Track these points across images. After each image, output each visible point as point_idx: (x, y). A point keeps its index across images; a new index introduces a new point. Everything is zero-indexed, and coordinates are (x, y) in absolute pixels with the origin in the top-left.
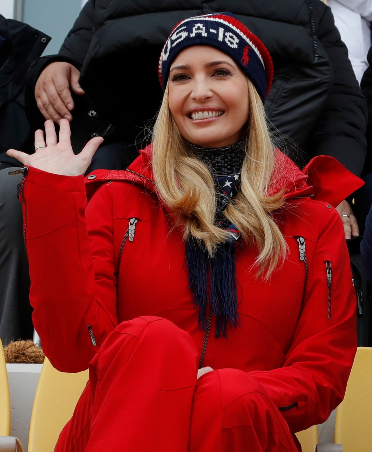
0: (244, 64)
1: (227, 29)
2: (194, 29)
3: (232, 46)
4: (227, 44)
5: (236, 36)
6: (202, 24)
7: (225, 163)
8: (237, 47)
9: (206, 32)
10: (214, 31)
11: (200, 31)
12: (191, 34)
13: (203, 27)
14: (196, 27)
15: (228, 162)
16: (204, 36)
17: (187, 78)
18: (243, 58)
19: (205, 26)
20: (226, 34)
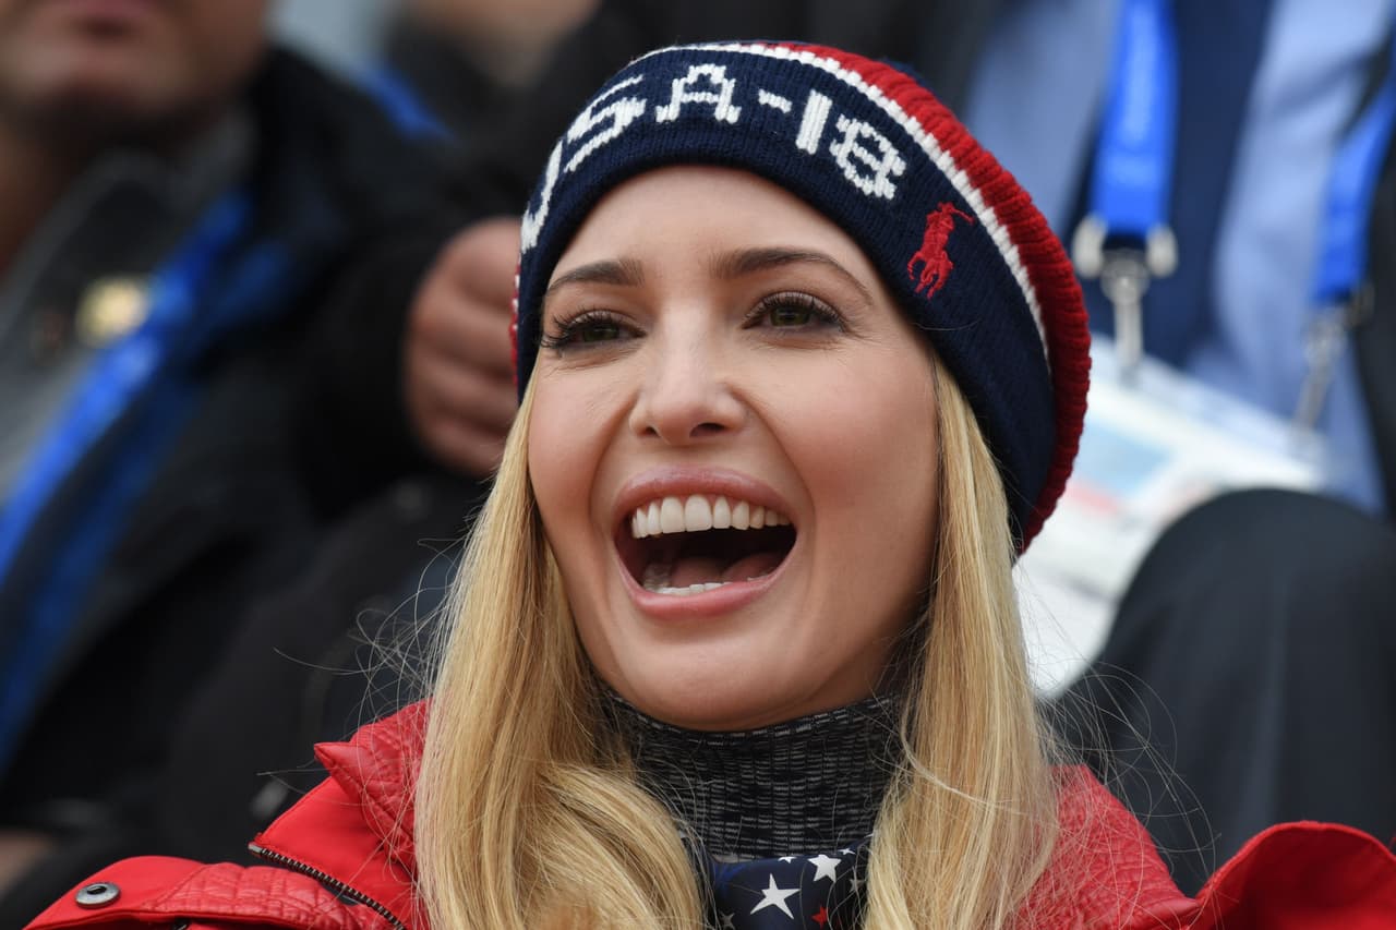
0: (921, 286)
1: (848, 103)
2: (678, 85)
3: (866, 186)
4: (842, 171)
5: (895, 144)
6: (724, 68)
7: (790, 801)
8: (890, 195)
9: (735, 101)
10: (781, 104)
11: (710, 94)
12: (659, 108)
13: (725, 81)
14: (692, 77)
15: (807, 794)
16: (724, 121)
17: (624, 334)
18: (919, 254)
19: (735, 76)
20: (843, 124)
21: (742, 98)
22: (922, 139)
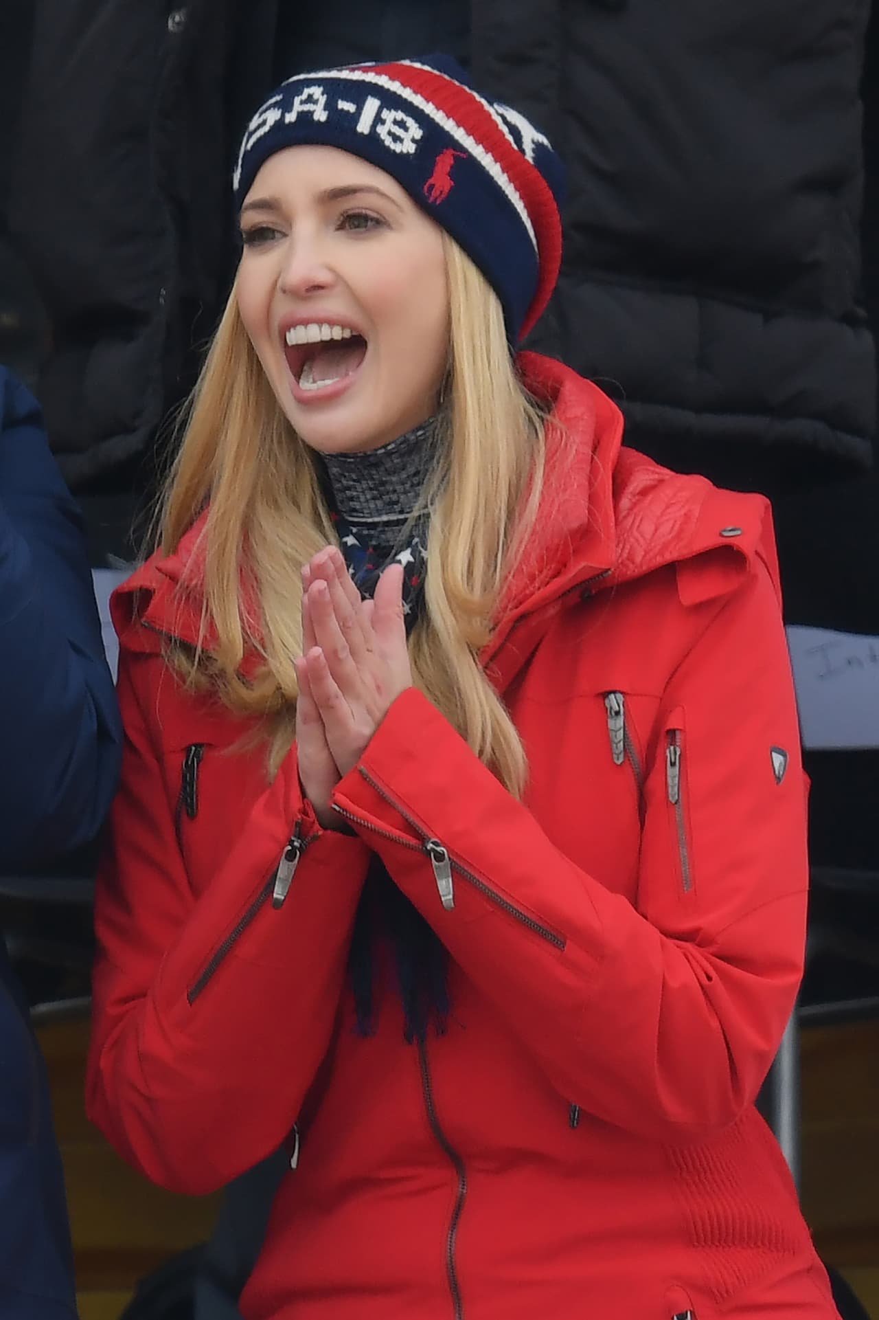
0: (431, 199)
1: (390, 100)
2: (297, 100)
3: (397, 148)
4: (383, 141)
5: (417, 121)
6: (322, 88)
8: (412, 151)
9: (325, 108)
10: (350, 107)
11: (312, 105)
12: (287, 115)
13: (321, 97)
14: (304, 96)
16: (319, 121)
18: (431, 181)
19: (327, 93)
20: (385, 114)
21: (330, 106)
22: (435, 115)
